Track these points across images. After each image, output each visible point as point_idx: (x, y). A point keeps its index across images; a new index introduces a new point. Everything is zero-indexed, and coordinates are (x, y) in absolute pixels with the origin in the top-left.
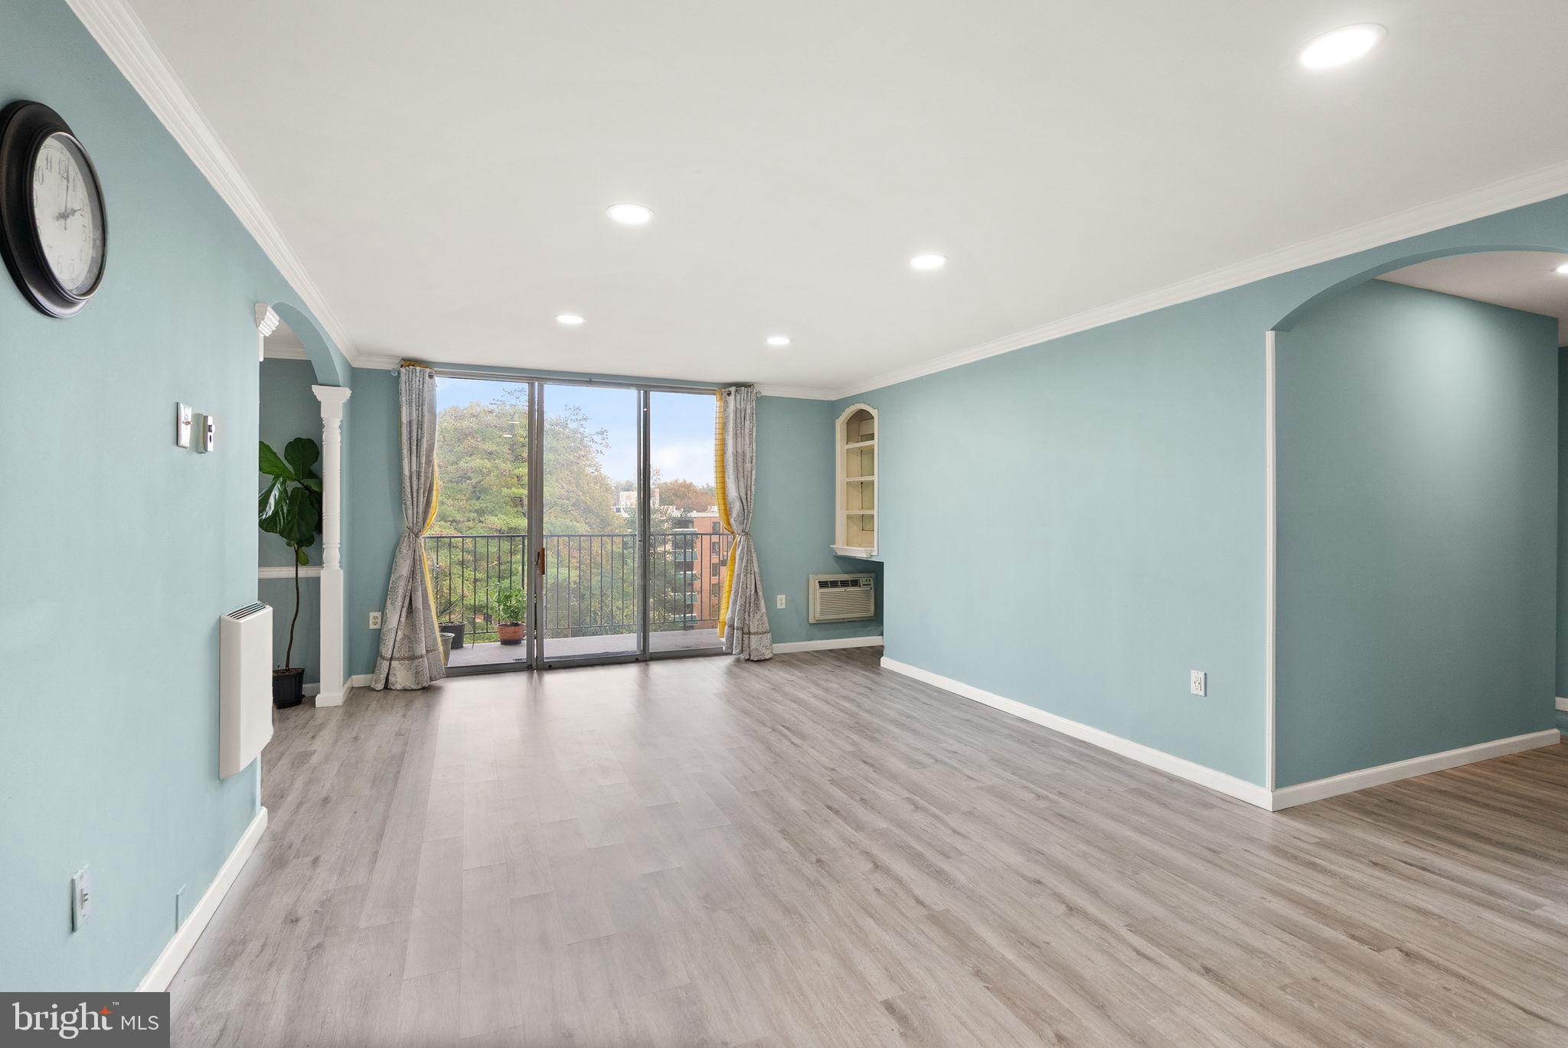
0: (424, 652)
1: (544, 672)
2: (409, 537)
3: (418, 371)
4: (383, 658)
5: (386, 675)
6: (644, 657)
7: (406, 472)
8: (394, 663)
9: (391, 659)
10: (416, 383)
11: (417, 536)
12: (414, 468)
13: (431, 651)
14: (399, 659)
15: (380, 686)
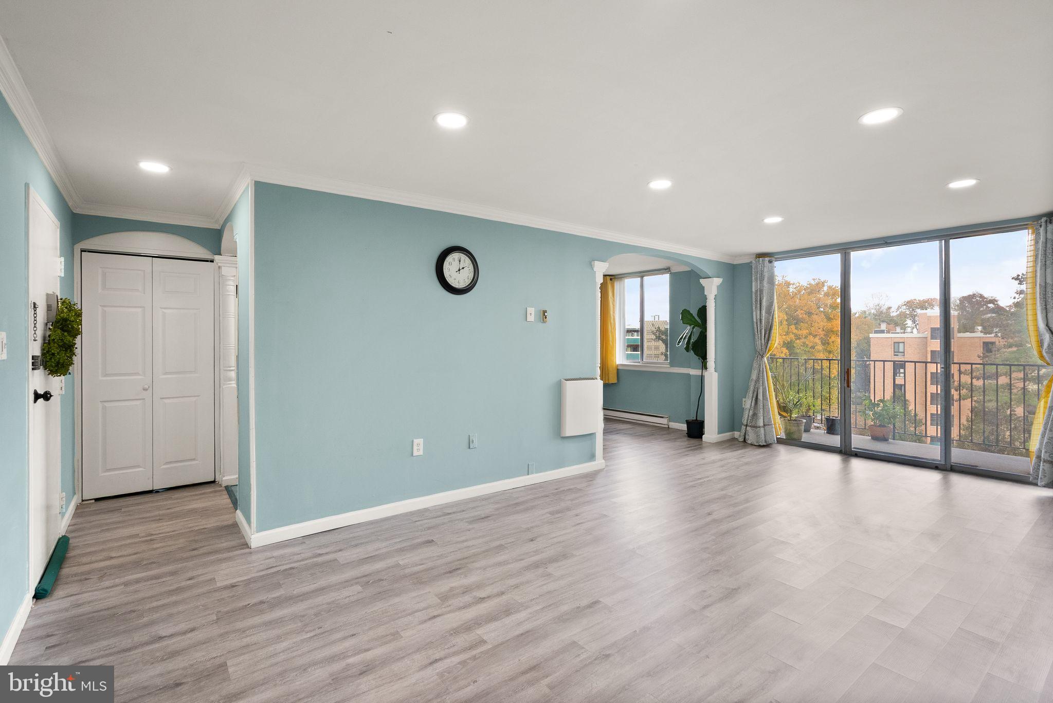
0: (762, 424)
1: (851, 458)
2: (758, 357)
3: (761, 261)
4: (743, 424)
5: (744, 434)
6: (946, 467)
7: (755, 320)
8: (748, 428)
9: (747, 426)
10: (760, 267)
11: (762, 357)
12: (758, 317)
13: (767, 425)
14: (750, 426)
15: (741, 439)
